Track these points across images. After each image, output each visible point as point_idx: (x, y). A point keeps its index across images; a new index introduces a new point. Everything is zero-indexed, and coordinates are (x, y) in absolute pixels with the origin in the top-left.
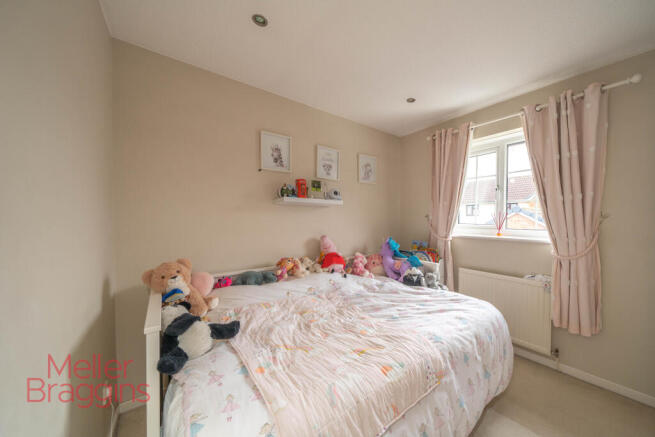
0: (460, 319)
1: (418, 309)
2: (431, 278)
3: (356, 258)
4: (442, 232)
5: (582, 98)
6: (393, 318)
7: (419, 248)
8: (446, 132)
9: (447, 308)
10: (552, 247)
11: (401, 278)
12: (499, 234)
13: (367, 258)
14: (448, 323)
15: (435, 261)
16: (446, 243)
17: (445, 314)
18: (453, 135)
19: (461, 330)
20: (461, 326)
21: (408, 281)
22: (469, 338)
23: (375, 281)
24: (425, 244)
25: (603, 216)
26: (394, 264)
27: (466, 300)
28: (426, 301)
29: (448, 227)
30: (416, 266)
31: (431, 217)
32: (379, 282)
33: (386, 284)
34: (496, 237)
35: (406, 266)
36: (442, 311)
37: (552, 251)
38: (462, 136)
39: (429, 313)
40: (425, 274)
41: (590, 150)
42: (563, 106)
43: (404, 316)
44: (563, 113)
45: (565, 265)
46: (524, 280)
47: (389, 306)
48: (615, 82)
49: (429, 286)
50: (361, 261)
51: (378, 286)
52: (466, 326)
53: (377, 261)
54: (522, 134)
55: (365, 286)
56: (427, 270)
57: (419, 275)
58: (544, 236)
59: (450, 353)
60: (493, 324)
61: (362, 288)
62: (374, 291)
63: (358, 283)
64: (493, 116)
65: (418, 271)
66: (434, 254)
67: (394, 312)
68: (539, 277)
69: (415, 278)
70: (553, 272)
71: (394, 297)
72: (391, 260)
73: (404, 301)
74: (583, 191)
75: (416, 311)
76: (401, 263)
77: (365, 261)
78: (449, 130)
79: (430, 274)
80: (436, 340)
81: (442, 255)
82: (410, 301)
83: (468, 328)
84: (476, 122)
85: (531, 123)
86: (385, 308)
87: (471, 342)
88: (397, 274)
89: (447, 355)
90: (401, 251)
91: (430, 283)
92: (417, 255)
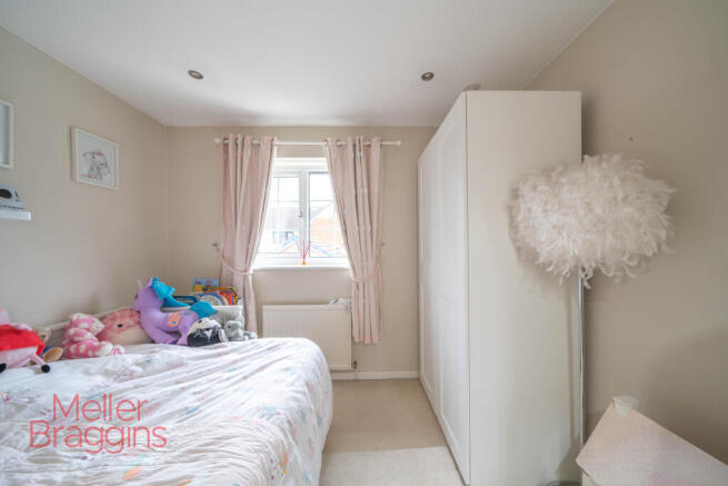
0: (287, 369)
1: (228, 379)
2: (234, 327)
3: (73, 324)
4: (240, 265)
5: (369, 146)
6: (189, 411)
7: (205, 290)
8: (243, 140)
9: (267, 362)
10: (351, 271)
11: (184, 339)
12: (304, 263)
13: (101, 319)
14: (276, 382)
15: (231, 303)
16: (245, 277)
17: (266, 371)
18: (252, 144)
19: (293, 384)
20: (291, 379)
21: (197, 340)
22: (301, 389)
23: (130, 358)
24: (216, 283)
25: (382, 244)
26: (166, 319)
27: (285, 343)
28: (235, 362)
29: (248, 256)
30: (207, 315)
31: (222, 246)
32: (139, 357)
33: (157, 356)
34: (301, 266)
35: (189, 318)
36: (262, 368)
37: (352, 275)
38: (264, 149)
39: (245, 378)
40: (223, 325)
41: (375, 189)
42: (357, 148)
43: (208, 399)
44: (358, 154)
45: (361, 286)
46: (331, 306)
47: (175, 393)
48: (390, 140)
49: (230, 339)
50: (88, 327)
51: (137, 364)
52: (295, 376)
53: (127, 321)
54: (326, 164)
55: (107, 373)
56: (225, 319)
57: (214, 328)
58: (345, 263)
59: (289, 422)
60: (316, 361)
61: (99, 380)
62: (132, 376)
63: (87, 373)
64: (301, 137)
65: (212, 322)
66: (230, 294)
67: (188, 400)
68: (341, 300)
69: (209, 334)
70: (353, 294)
71: (180, 373)
72: (158, 315)
73: (200, 375)
74: (371, 223)
75: (227, 383)
76: (181, 317)
77: (99, 326)
78: (248, 138)
79: (232, 322)
80: (268, 413)
81: (240, 293)
82: (210, 372)
83: (298, 379)
84: (280, 139)
85: (334, 156)
86: (168, 400)
87: (304, 394)
88: (174, 335)
89: (286, 426)
90: (175, 297)
91: (233, 334)
92: (203, 300)
